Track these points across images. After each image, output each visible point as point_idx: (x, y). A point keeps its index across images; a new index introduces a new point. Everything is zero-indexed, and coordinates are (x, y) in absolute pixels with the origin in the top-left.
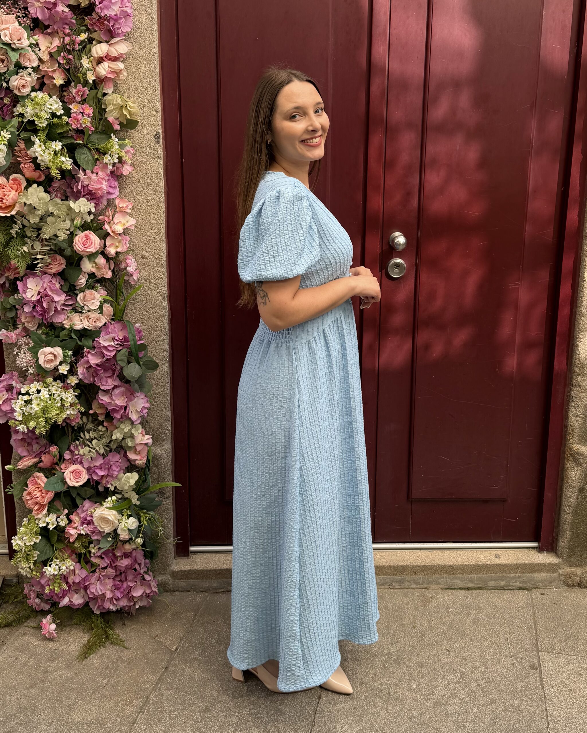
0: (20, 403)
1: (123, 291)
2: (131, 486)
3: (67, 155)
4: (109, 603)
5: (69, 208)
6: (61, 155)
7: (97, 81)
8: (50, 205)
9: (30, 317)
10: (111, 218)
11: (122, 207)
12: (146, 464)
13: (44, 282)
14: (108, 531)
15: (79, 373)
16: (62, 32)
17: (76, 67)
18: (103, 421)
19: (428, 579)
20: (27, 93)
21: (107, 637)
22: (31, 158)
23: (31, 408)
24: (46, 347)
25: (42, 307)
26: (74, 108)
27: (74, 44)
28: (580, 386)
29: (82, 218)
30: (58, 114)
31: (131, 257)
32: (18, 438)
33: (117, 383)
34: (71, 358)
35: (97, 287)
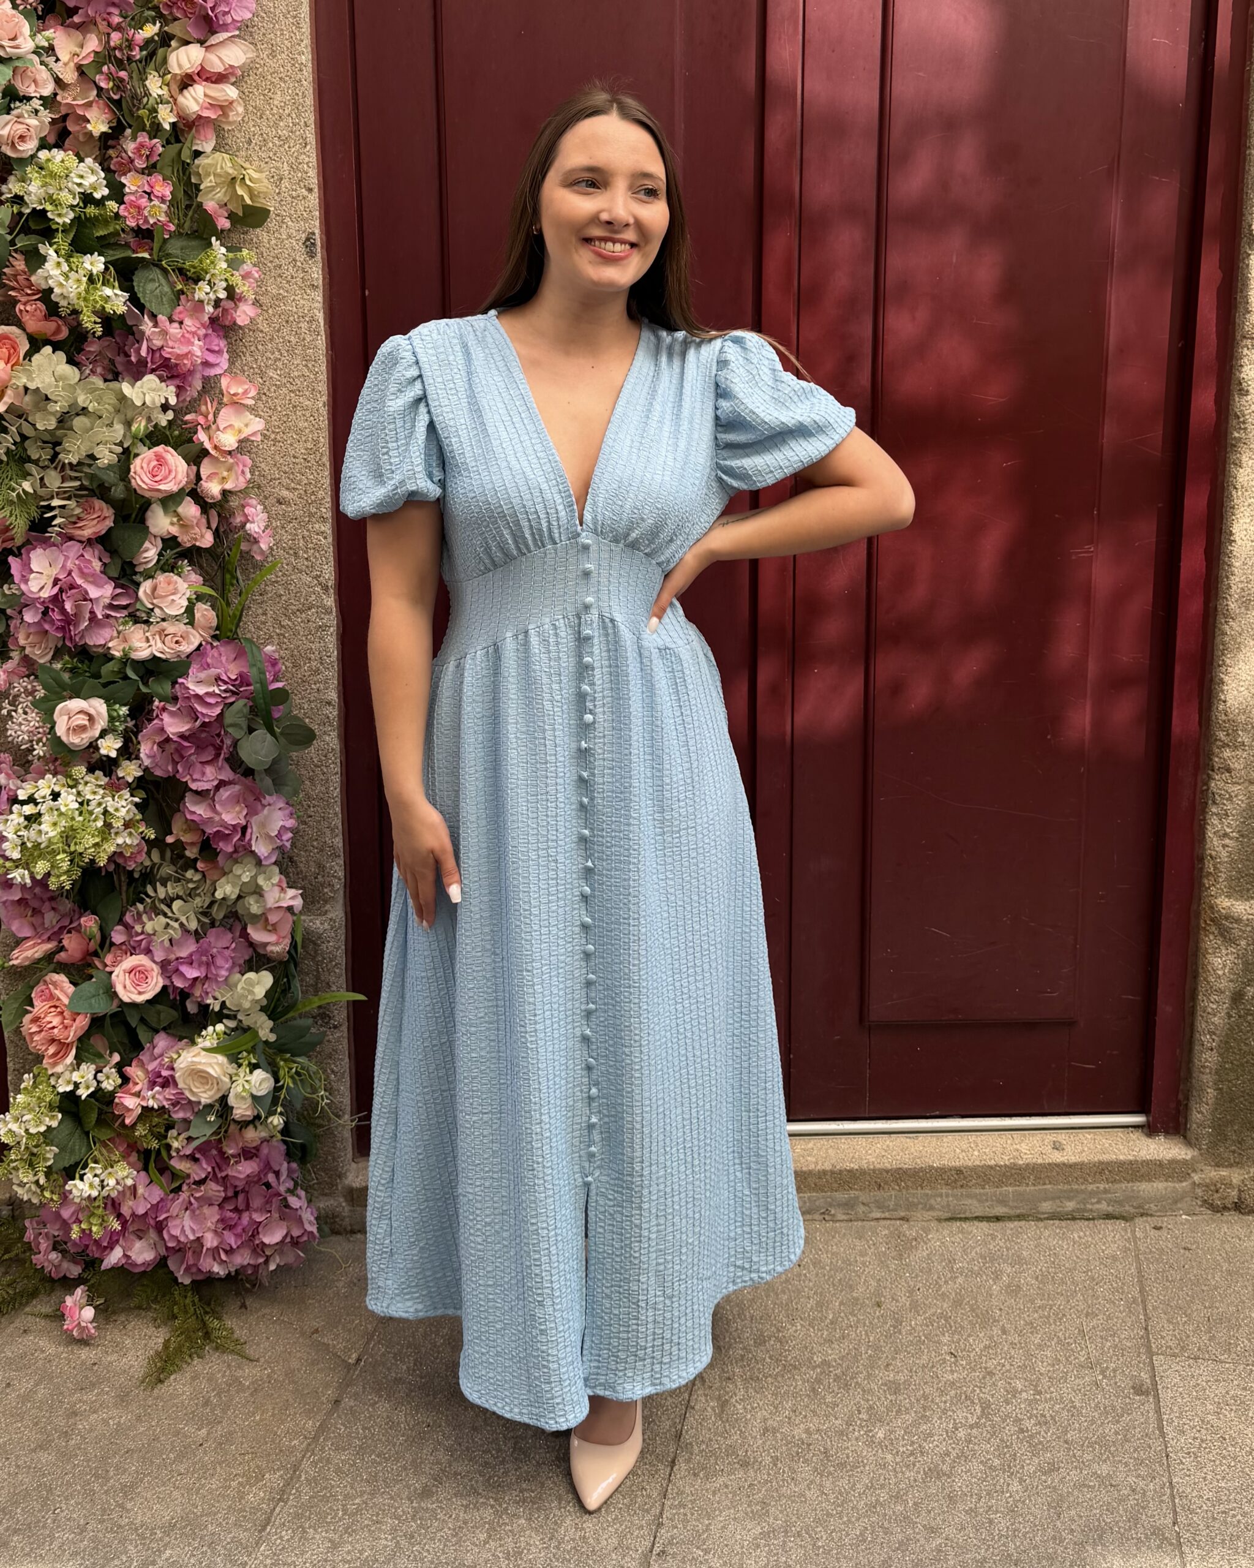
0: (15, 822)
1: (238, 574)
2: (257, 1001)
3: (116, 284)
4: (209, 1260)
5: (120, 397)
6: (103, 284)
7: (181, 125)
8: (79, 391)
9: (36, 633)
10: (211, 417)
11: (234, 395)
12: (289, 952)
13: (67, 558)
14: (209, 1101)
15: (142, 755)
16: (105, 23)
17: (135, 96)
18: (195, 860)
19: (907, 1199)
20: (30, 153)
21: (207, 1335)
22: (39, 291)
23: (40, 831)
24: (71, 698)
25: (63, 611)
26: (131, 183)
27: (130, 47)
28: (1229, 770)
29: (149, 419)
30: (97, 195)
31: (254, 502)
32: (11, 898)
33: (227, 774)
34: (125, 721)
35: (181, 567)
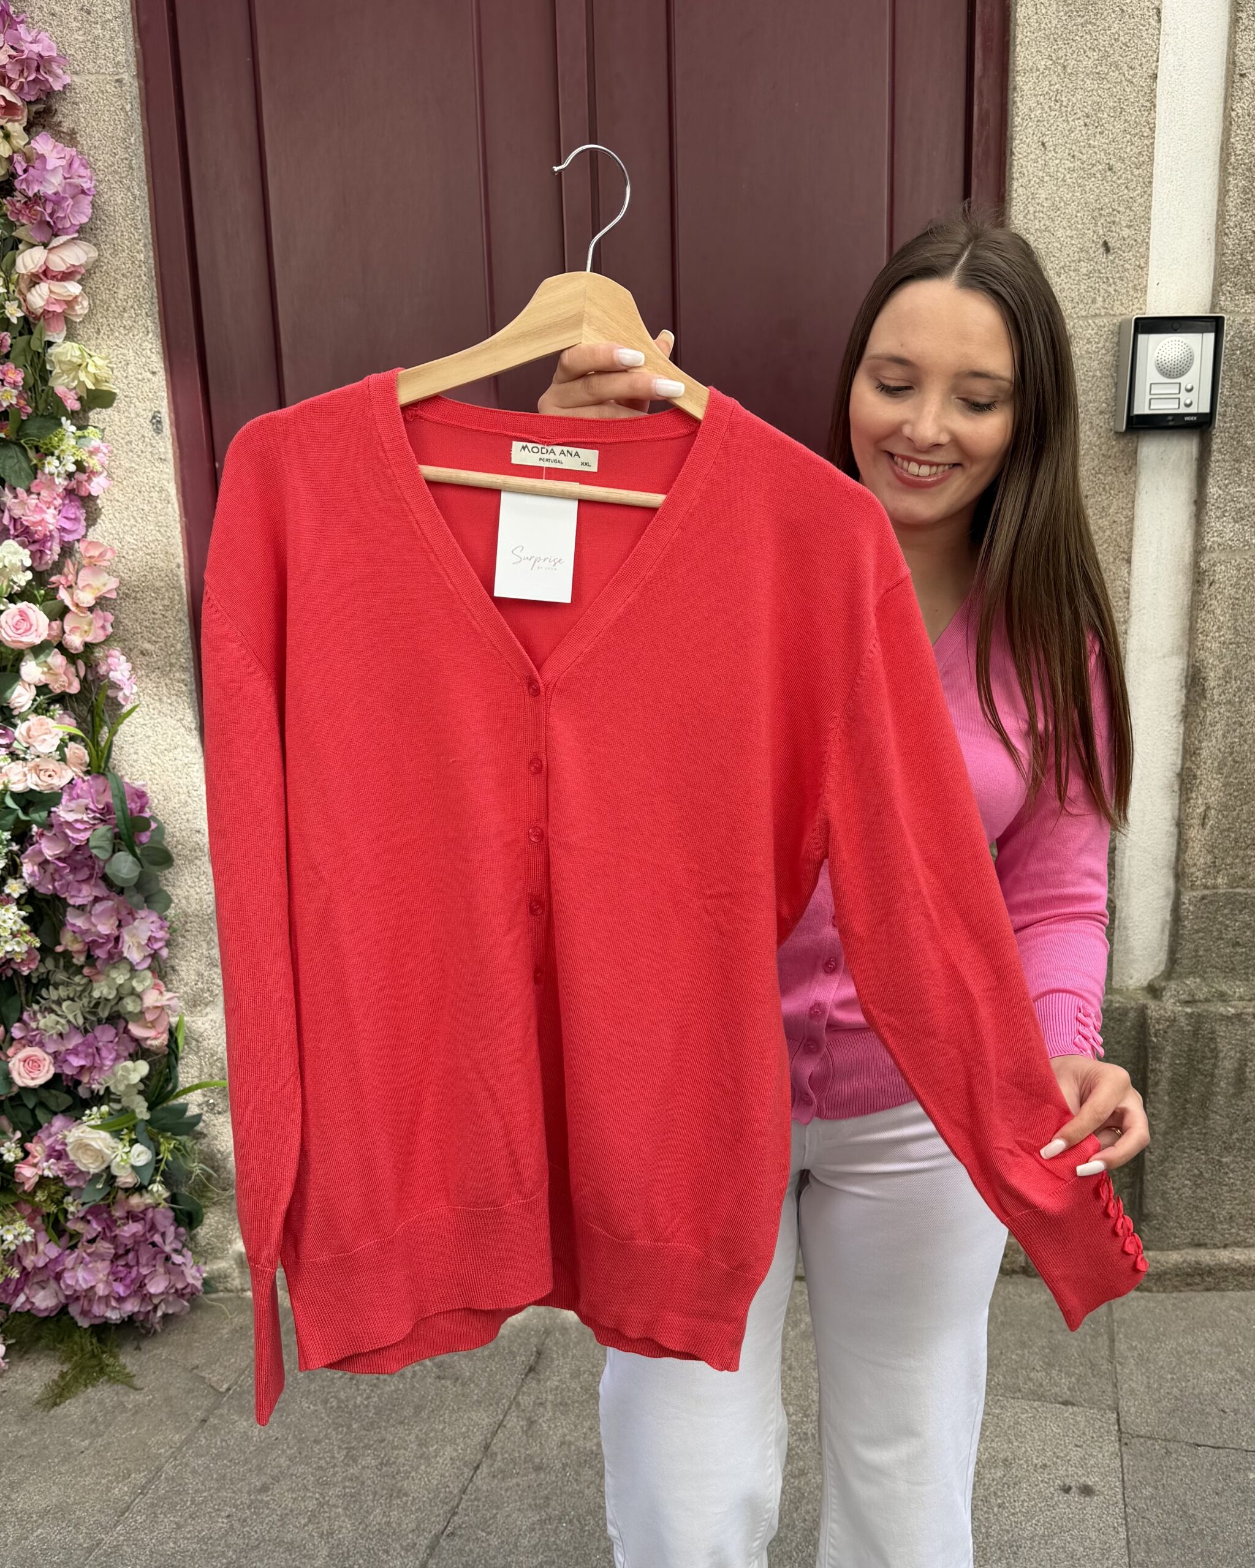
1: (106, 716)
2: (134, 1085)
4: (103, 1307)
7: (31, 319)
10: (71, 578)
11: (90, 557)
12: (162, 1049)
14: (96, 1171)
15: (25, 875)
18: (82, 967)
21: (102, 1370)
31: (116, 652)
33: (101, 891)
34: (8, 846)
35: (54, 710)
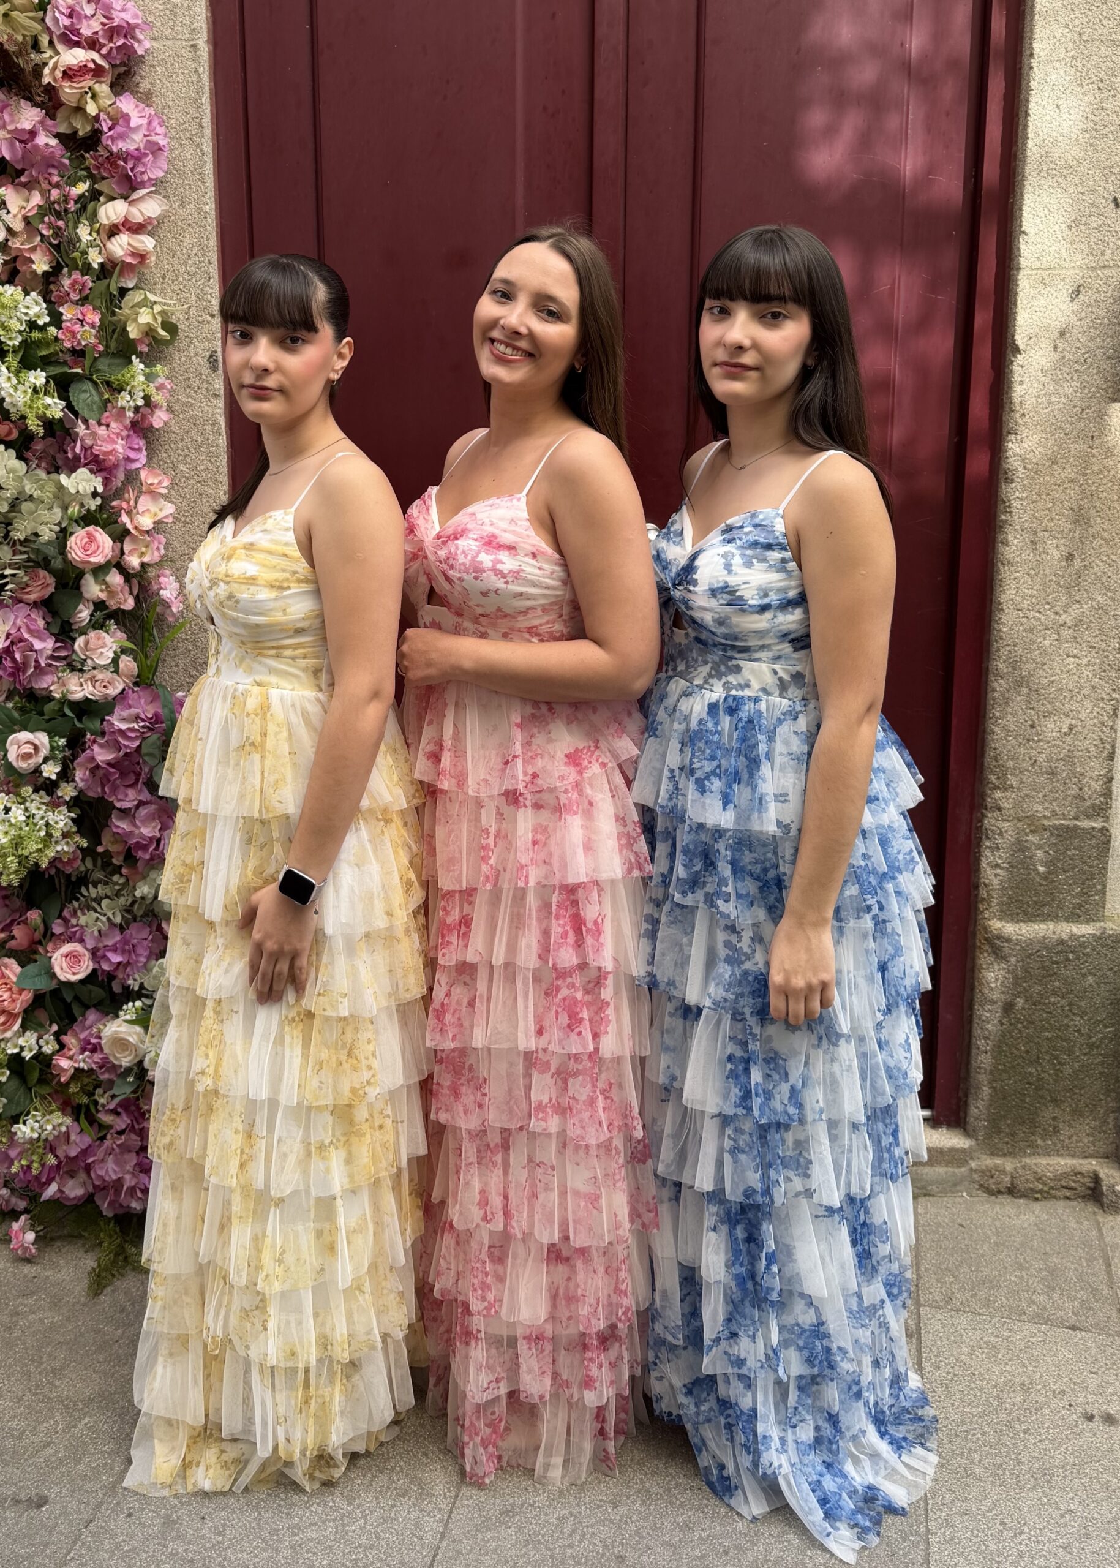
1: (155, 632)
3: (56, 394)
4: (129, 1198)
5: (58, 486)
6: (45, 394)
7: (108, 265)
8: (26, 482)
10: (132, 503)
11: (151, 484)
13: (16, 617)
14: (129, 1065)
15: (77, 779)
16: (47, 182)
17: (70, 241)
18: (120, 867)
21: (126, 1261)
24: (20, 731)
25: (14, 660)
26: (67, 312)
27: (66, 201)
28: (1001, 809)
29: (82, 505)
30: (41, 322)
31: (167, 572)
33: (145, 796)
34: (63, 751)
35: (109, 626)
